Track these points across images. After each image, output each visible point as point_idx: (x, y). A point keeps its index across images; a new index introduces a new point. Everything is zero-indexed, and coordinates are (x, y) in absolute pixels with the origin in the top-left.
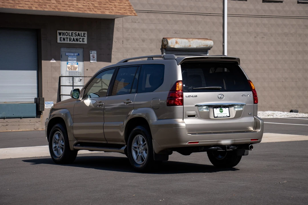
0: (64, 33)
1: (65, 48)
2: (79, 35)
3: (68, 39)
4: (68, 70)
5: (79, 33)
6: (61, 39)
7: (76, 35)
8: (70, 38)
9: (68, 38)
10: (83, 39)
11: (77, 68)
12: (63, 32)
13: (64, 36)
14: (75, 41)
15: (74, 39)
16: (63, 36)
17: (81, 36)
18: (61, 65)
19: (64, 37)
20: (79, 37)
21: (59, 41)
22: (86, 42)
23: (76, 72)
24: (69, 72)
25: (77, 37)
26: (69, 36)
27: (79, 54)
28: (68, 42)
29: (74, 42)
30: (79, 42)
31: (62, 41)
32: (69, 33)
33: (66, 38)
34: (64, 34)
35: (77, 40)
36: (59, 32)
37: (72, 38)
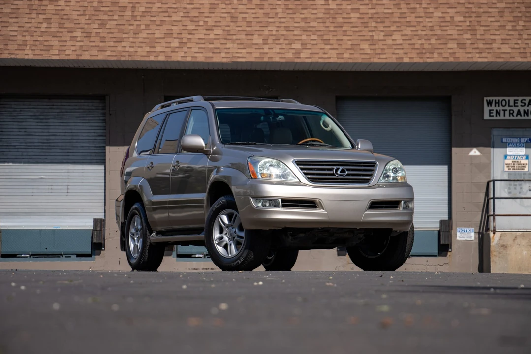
0: (499, 100)
1: (501, 129)
2: (530, 103)
3: (507, 113)
4: (506, 169)
5: (530, 100)
6: (492, 113)
7: (523, 104)
8: (510, 110)
9: (507, 110)
11: (527, 166)
12: (495, 100)
13: (499, 106)
14: (521, 116)
15: (519, 111)
16: (495, 106)
18: (491, 161)
19: (498, 109)
21: (486, 116)
23: (525, 173)
24: (510, 174)
25: (526, 108)
26: (509, 106)
27: (530, 140)
28: (507, 117)
29: (519, 117)
31: (493, 116)
32: (509, 101)
33: (503, 110)
34: (498, 103)
35: (526, 113)
36: (487, 100)
37: (516, 109)
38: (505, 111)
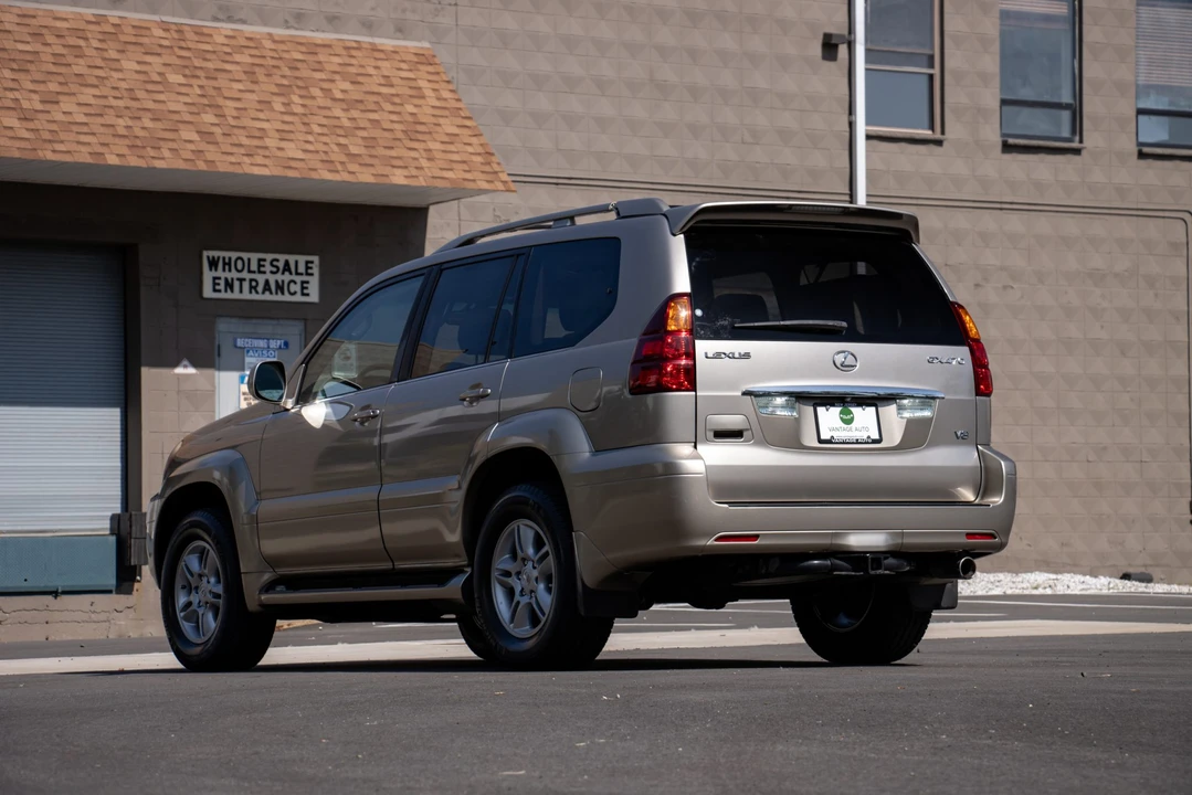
0: (230, 259)
1: (233, 320)
2: (287, 267)
3: (246, 285)
4: (244, 404)
5: (287, 263)
6: (219, 284)
7: (274, 270)
8: (251, 280)
9: (244, 280)
10: (303, 282)
12: (224, 258)
13: (230, 270)
14: (271, 293)
15: (267, 282)
16: (224, 270)
17: (297, 274)
18: (214, 386)
19: (229, 275)
20: (287, 277)
21: (208, 292)
22: (314, 297)
25: (279, 277)
26: (250, 271)
27: (286, 344)
28: (246, 295)
29: (267, 297)
30: (287, 298)
31: (220, 291)
32: (249, 260)
33: (238, 279)
34: (229, 264)
35: (280, 288)
36: (208, 257)
37: (261, 279)
38: (241, 280)
